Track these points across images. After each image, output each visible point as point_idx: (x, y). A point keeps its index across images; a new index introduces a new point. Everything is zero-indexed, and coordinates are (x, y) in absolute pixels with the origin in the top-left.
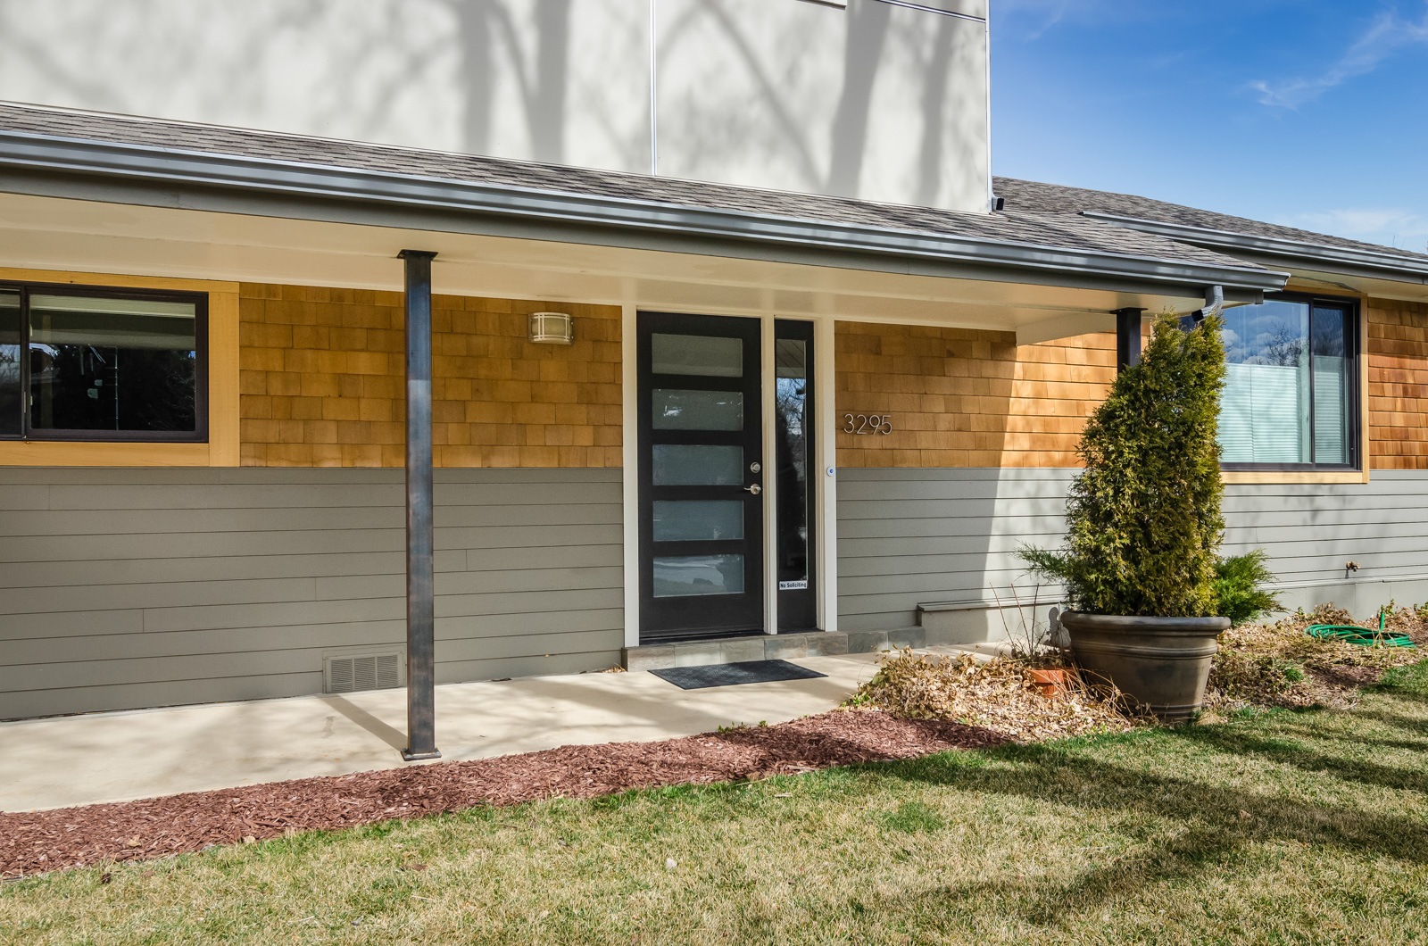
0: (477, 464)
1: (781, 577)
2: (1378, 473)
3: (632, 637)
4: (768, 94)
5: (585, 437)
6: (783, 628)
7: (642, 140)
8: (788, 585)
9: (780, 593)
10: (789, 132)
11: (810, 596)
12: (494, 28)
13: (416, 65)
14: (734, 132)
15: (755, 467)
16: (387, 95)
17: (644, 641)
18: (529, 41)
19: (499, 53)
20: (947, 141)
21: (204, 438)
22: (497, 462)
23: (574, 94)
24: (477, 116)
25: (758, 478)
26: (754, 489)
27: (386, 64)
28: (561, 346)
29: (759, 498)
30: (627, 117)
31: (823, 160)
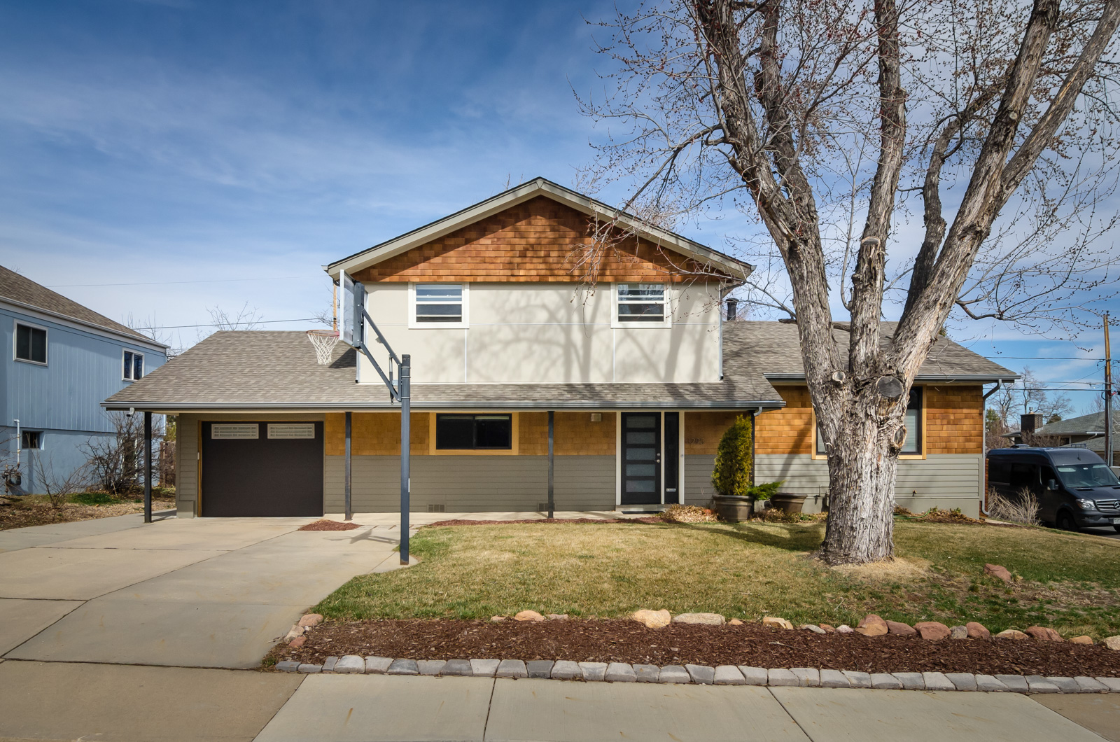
0: (576, 454)
1: (666, 487)
2: (930, 456)
3: (618, 501)
4: (646, 356)
5: (605, 447)
6: (666, 502)
7: (611, 373)
8: (668, 490)
9: (666, 493)
10: (652, 366)
11: (677, 494)
12: (573, 350)
13: (554, 363)
14: (635, 368)
15: (658, 454)
16: (547, 370)
17: (622, 503)
18: (581, 352)
19: (574, 357)
20: (704, 361)
21: (511, 448)
22: (581, 454)
23: (592, 363)
24: (568, 373)
25: (660, 458)
26: (658, 461)
27: (547, 363)
28: (599, 422)
29: (660, 463)
30: (606, 368)
31: (662, 372)
